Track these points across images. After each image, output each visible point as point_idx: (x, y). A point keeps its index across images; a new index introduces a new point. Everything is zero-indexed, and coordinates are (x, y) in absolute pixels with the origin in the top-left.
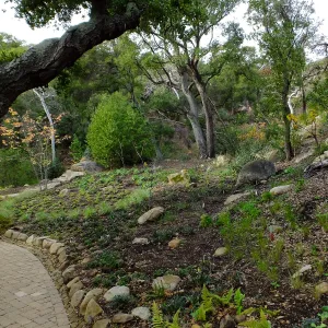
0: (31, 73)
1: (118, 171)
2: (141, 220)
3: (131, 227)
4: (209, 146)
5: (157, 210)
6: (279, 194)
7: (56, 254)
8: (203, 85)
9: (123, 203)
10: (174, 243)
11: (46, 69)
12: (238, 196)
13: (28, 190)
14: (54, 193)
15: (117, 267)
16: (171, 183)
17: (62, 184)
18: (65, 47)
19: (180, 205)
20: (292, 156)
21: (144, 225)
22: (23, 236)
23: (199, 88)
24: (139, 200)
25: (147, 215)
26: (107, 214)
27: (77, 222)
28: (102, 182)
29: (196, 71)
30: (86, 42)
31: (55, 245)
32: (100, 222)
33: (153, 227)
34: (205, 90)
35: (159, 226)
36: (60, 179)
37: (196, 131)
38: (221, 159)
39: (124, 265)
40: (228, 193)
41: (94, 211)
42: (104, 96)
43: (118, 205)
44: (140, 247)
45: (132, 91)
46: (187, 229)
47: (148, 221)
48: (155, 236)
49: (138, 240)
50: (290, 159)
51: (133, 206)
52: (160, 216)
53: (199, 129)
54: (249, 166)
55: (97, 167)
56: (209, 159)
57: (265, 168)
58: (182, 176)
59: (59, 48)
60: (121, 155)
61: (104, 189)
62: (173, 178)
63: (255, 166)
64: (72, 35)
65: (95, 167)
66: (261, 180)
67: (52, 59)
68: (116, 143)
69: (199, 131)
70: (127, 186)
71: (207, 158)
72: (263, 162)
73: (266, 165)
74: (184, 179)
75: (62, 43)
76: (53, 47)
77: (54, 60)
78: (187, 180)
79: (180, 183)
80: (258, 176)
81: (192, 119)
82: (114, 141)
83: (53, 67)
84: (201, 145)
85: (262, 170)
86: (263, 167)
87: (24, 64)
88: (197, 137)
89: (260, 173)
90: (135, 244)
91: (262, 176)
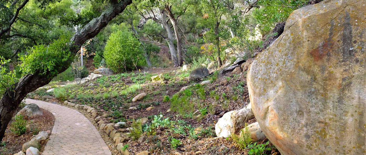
0: (89, 34)
1: (122, 74)
2: (134, 100)
3: (129, 102)
4: (179, 59)
5: (143, 94)
6: (204, 85)
7: (90, 113)
8: (175, 20)
9: (125, 92)
10: (149, 108)
11: (94, 32)
12: (186, 87)
13: (69, 84)
14: (85, 86)
15: (120, 117)
16: (153, 81)
17: (89, 81)
18: (101, 23)
19: (156, 92)
20: (221, 65)
21: (135, 102)
22: (73, 104)
23: (173, 23)
24: (134, 90)
25: (137, 97)
26: (116, 97)
27: (99, 100)
28: (113, 81)
29: (171, 12)
30: (109, 19)
31: (90, 109)
32: (112, 100)
33: (140, 103)
34: (176, 25)
35: (143, 102)
36: (87, 78)
37: (171, 49)
38: (185, 67)
39: (124, 117)
40: (182, 86)
41: (109, 95)
42: (114, 26)
43: (122, 92)
44: (132, 111)
45: (131, 24)
46: (156, 103)
47: (138, 100)
48: (140, 105)
49: (131, 108)
51: (130, 93)
52: (144, 98)
53: (173, 48)
54: (195, 71)
55: (109, 72)
56: (179, 67)
57: (203, 71)
58: (159, 77)
59: (99, 23)
60: (124, 64)
61: (114, 84)
62: (155, 79)
63: (198, 71)
64: (104, 17)
65: (108, 72)
66: (201, 79)
67: (96, 28)
68: (121, 57)
69: (173, 49)
70: (127, 83)
71: (178, 66)
72: (202, 68)
73: (204, 70)
74: (161, 79)
75: (100, 21)
76: (96, 23)
77: (97, 28)
78: (162, 79)
79: (158, 81)
80: (199, 76)
81: (169, 42)
82: (120, 56)
83: (96, 31)
84: (175, 58)
85: (202, 73)
86: (202, 71)
87: (86, 31)
88: (172, 53)
89: (201, 75)
90: (130, 109)
91: (201, 76)
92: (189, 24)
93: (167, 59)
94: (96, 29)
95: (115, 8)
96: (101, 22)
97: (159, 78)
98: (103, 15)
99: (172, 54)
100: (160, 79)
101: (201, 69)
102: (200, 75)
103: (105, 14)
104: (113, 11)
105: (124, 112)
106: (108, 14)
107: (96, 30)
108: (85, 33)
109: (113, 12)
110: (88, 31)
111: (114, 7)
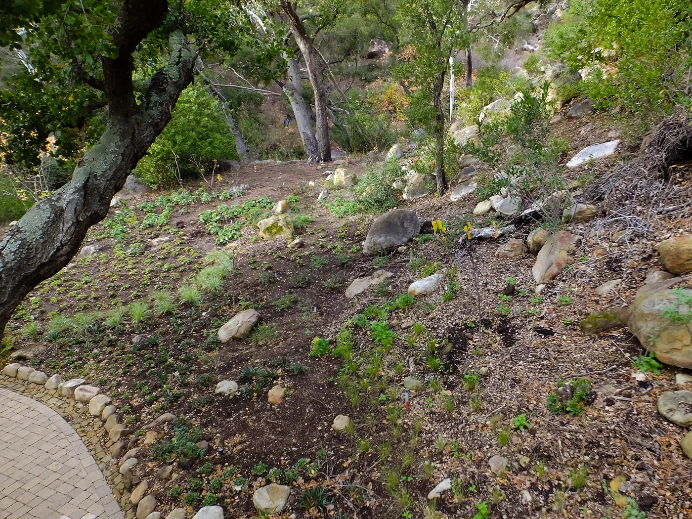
1: (175, 197)
2: (224, 335)
3: (210, 347)
6: (420, 296)
7: (100, 417)
8: (307, 40)
16: (264, 236)
20: (445, 187)
21: (227, 343)
22: (38, 376)
23: (302, 46)
24: (217, 283)
25: (233, 328)
26: (168, 314)
29: (296, 18)
31: (96, 400)
34: (310, 52)
38: (340, 173)
43: (183, 293)
44: (226, 403)
47: (235, 338)
49: (222, 387)
50: (443, 193)
53: (304, 113)
54: (382, 224)
55: (137, 185)
56: (322, 164)
57: (405, 225)
58: (280, 224)
59: (67, 226)
60: (177, 174)
61: (155, 241)
62: (267, 229)
63: (390, 223)
64: (85, 196)
65: (133, 186)
66: (398, 246)
67: (58, 244)
68: (166, 149)
69: (304, 116)
70: (193, 237)
71: (318, 162)
72: (402, 215)
73: (407, 220)
74: (284, 229)
75: (69, 215)
76: (54, 222)
77: (62, 245)
78: (288, 231)
79: (278, 236)
80: (394, 240)
81: (292, 95)
82: (164, 145)
83: (62, 256)
84: (309, 139)
85: (401, 229)
86: (402, 224)
87: (11, 268)
88: (302, 126)
89: (398, 234)
90: (220, 394)
91: (400, 239)
92: (342, 40)
93: (282, 118)
94: (58, 249)
95: (128, 141)
96: (78, 221)
97: (281, 227)
98: (79, 185)
99: (302, 129)
100: (282, 230)
101: (399, 218)
102: (396, 236)
103: (89, 178)
104: (122, 155)
105: (204, 410)
106: (102, 175)
107: (58, 254)
108: (7, 282)
109: (123, 160)
110: (19, 268)
111: (123, 136)
